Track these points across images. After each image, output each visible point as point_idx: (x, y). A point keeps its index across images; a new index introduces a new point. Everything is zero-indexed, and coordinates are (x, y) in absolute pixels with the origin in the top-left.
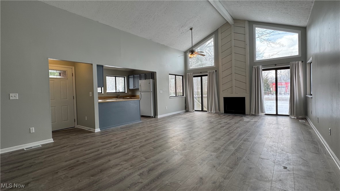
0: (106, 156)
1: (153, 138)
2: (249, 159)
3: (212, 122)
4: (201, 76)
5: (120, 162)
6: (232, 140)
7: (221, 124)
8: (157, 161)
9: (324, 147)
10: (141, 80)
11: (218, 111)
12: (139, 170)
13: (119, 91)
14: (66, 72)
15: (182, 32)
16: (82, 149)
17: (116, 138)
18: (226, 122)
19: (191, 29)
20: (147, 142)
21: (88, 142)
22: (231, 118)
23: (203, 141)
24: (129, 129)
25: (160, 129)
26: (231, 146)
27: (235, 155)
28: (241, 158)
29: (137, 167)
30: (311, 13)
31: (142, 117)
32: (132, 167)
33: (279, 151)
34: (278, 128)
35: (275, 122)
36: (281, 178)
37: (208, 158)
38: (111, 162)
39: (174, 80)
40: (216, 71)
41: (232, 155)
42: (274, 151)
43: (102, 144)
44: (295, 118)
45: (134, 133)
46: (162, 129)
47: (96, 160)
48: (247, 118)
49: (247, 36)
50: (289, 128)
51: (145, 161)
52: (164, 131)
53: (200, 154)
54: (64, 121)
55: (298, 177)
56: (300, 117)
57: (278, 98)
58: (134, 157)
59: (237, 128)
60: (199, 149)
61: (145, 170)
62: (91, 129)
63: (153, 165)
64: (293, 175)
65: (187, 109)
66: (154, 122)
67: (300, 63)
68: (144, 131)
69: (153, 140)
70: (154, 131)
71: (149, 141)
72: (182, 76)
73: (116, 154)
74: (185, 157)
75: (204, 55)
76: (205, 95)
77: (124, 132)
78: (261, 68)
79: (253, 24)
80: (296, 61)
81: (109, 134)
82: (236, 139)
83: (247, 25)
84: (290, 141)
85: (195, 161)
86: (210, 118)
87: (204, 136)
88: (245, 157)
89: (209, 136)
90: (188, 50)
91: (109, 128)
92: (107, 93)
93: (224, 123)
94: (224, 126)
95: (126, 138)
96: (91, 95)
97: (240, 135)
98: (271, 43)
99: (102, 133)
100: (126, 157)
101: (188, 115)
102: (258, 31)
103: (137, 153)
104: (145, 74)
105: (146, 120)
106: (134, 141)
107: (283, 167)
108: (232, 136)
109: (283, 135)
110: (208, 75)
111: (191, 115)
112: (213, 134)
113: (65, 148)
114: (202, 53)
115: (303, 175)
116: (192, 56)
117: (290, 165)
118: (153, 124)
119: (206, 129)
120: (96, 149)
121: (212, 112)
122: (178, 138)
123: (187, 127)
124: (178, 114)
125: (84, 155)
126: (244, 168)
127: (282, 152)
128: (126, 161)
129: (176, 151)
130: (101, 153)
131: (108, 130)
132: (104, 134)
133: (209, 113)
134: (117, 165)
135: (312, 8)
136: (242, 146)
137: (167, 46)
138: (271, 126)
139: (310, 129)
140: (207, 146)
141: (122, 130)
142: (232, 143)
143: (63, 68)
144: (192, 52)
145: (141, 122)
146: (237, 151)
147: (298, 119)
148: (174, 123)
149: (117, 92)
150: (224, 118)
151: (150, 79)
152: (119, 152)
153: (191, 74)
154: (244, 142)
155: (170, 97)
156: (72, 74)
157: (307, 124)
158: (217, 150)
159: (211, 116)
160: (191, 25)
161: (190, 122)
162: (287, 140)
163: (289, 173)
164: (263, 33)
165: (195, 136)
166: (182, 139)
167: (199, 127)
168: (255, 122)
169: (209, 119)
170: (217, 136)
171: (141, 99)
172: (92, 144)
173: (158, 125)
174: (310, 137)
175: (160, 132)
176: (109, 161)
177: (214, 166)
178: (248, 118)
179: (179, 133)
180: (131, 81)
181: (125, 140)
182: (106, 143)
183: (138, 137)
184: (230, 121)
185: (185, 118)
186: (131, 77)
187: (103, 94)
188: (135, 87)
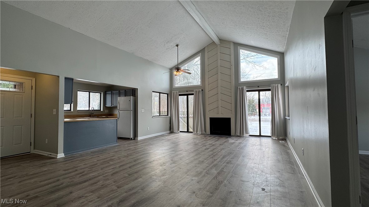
0: (67, 186)
1: (130, 163)
2: (230, 183)
3: (197, 144)
4: (187, 95)
5: (86, 193)
6: (215, 163)
7: (205, 146)
8: (130, 190)
9: (299, 167)
10: (120, 97)
11: (204, 132)
12: (107, 201)
13: (93, 109)
14: (24, 84)
15: (168, 48)
16: (36, 179)
17: (84, 165)
18: (211, 144)
19: (177, 46)
20: (121, 168)
21: (46, 171)
22: (217, 139)
23: (185, 165)
24: (101, 154)
25: (139, 153)
26: (213, 169)
27: (217, 178)
28: (222, 182)
29: (105, 198)
30: (286, 40)
31: (119, 139)
32: (98, 199)
33: (259, 172)
34: (261, 149)
35: (258, 143)
36: (258, 200)
37: (189, 183)
38: (73, 194)
39: (158, 98)
40: (202, 90)
41: (214, 178)
42: (255, 173)
43: (64, 172)
44: (276, 139)
45: (106, 158)
46: (141, 152)
47: (52, 192)
48: (231, 139)
49: (233, 56)
50: (270, 149)
51: (115, 191)
52: (143, 154)
53: (180, 179)
54: (15, 145)
55: (274, 199)
56: (281, 138)
57: (261, 119)
58: (103, 187)
59: (221, 150)
60: (180, 174)
61: (115, 201)
62: (53, 154)
63: (125, 194)
64: (270, 196)
65: (171, 130)
66: (132, 145)
67: (279, 85)
68: (119, 156)
69: (128, 166)
70: (132, 155)
71: (124, 167)
72: (167, 94)
73: (81, 184)
74: (163, 184)
75: (190, 73)
76: (191, 115)
77: (94, 156)
78: (245, 89)
79: (238, 45)
80: (276, 84)
81: (75, 160)
82: (220, 161)
83: (232, 47)
84: (270, 162)
85: (174, 188)
86: (195, 139)
87: (187, 159)
88: (226, 181)
89: (192, 159)
90: (174, 67)
91: (76, 152)
92: (78, 110)
93: (209, 145)
94: (208, 148)
95: (97, 164)
96: (55, 113)
97: (224, 157)
98: (255, 65)
99: (67, 158)
100: (94, 188)
101: (172, 136)
102: (244, 53)
103: (107, 182)
104: (125, 91)
105: (123, 143)
106: (106, 167)
107: (261, 189)
108: (215, 158)
109: (264, 156)
110: (194, 94)
111: (175, 137)
112: (196, 157)
113: (11, 179)
114: (188, 71)
115: (279, 196)
116: (178, 74)
117: (268, 186)
118: (131, 147)
119: (190, 151)
120: (56, 178)
121: (198, 133)
122: (158, 162)
123: (170, 150)
124: (161, 135)
125: (38, 188)
126: (225, 191)
127: (262, 173)
128: (92, 192)
129: (155, 177)
130: (62, 184)
131: (75, 155)
132: (69, 160)
133: (195, 134)
134: (81, 197)
135: (287, 36)
136: (225, 168)
137: (151, 61)
138: (254, 147)
139: (288, 149)
140: (188, 170)
141: (92, 154)
142: (215, 166)
143: (19, 79)
144: (178, 69)
145: (117, 144)
146: (219, 175)
147: (279, 140)
148: (155, 145)
149: (91, 110)
150: (209, 140)
151: (130, 96)
152: (85, 181)
153: (176, 92)
154: (227, 165)
155: (153, 116)
156: (32, 86)
157: (286, 145)
158: (198, 174)
159: (197, 138)
160: (177, 42)
161: (174, 144)
162: (267, 161)
163: (267, 195)
164: (248, 55)
165: (177, 160)
166: (162, 163)
167: (183, 149)
168: (240, 143)
169: (194, 141)
170: (200, 159)
171: (119, 119)
172: (51, 173)
173: (137, 148)
174: (288, 157)
175: (139, 156)
176: (71, 193)
177: (194, 192)
178: (233, 139)
179: (160, 156)
180: (109, 97)
181: (95, 167)
182: (70, 171)
183: (111, 163)
184: (215, 143)
185: (169, 140)
186: (108, 93)
187: (72, 112)
188: (113, 104)
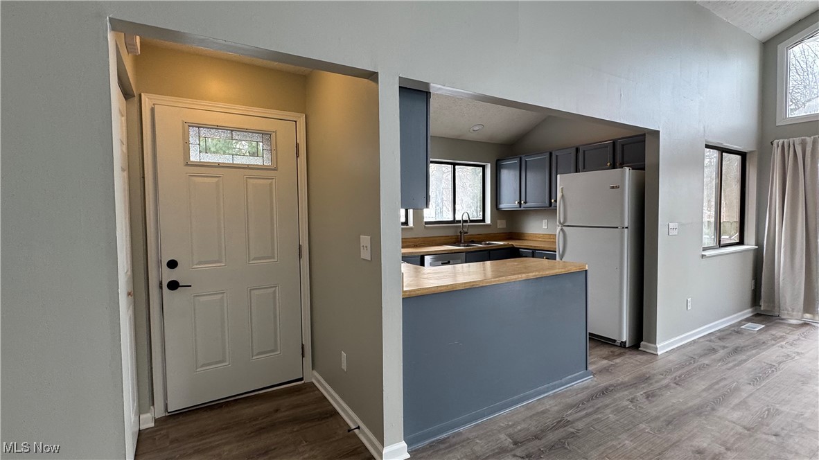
13: (465, 218)
14: (273, 137)
62: (365, 429)
72: (743, 155)
92: (426, 223)
96: (365, 255)
104: (577, 150)
143: (259, 119)
149: (459, 222)
156: (297, 145)
180: (509, 178)
186: (508, 167)
187: (411, 228)
188: (525, 202)
